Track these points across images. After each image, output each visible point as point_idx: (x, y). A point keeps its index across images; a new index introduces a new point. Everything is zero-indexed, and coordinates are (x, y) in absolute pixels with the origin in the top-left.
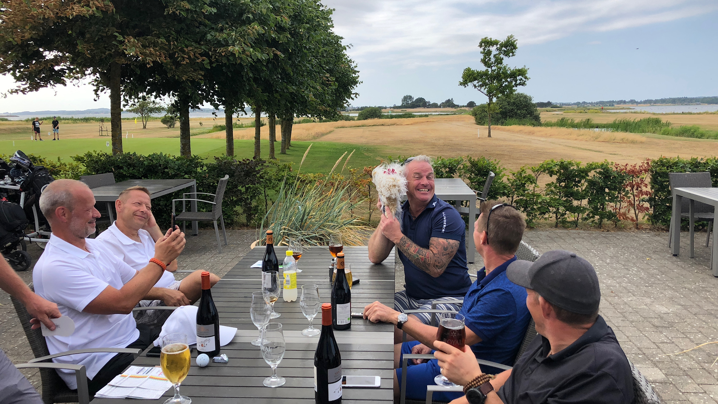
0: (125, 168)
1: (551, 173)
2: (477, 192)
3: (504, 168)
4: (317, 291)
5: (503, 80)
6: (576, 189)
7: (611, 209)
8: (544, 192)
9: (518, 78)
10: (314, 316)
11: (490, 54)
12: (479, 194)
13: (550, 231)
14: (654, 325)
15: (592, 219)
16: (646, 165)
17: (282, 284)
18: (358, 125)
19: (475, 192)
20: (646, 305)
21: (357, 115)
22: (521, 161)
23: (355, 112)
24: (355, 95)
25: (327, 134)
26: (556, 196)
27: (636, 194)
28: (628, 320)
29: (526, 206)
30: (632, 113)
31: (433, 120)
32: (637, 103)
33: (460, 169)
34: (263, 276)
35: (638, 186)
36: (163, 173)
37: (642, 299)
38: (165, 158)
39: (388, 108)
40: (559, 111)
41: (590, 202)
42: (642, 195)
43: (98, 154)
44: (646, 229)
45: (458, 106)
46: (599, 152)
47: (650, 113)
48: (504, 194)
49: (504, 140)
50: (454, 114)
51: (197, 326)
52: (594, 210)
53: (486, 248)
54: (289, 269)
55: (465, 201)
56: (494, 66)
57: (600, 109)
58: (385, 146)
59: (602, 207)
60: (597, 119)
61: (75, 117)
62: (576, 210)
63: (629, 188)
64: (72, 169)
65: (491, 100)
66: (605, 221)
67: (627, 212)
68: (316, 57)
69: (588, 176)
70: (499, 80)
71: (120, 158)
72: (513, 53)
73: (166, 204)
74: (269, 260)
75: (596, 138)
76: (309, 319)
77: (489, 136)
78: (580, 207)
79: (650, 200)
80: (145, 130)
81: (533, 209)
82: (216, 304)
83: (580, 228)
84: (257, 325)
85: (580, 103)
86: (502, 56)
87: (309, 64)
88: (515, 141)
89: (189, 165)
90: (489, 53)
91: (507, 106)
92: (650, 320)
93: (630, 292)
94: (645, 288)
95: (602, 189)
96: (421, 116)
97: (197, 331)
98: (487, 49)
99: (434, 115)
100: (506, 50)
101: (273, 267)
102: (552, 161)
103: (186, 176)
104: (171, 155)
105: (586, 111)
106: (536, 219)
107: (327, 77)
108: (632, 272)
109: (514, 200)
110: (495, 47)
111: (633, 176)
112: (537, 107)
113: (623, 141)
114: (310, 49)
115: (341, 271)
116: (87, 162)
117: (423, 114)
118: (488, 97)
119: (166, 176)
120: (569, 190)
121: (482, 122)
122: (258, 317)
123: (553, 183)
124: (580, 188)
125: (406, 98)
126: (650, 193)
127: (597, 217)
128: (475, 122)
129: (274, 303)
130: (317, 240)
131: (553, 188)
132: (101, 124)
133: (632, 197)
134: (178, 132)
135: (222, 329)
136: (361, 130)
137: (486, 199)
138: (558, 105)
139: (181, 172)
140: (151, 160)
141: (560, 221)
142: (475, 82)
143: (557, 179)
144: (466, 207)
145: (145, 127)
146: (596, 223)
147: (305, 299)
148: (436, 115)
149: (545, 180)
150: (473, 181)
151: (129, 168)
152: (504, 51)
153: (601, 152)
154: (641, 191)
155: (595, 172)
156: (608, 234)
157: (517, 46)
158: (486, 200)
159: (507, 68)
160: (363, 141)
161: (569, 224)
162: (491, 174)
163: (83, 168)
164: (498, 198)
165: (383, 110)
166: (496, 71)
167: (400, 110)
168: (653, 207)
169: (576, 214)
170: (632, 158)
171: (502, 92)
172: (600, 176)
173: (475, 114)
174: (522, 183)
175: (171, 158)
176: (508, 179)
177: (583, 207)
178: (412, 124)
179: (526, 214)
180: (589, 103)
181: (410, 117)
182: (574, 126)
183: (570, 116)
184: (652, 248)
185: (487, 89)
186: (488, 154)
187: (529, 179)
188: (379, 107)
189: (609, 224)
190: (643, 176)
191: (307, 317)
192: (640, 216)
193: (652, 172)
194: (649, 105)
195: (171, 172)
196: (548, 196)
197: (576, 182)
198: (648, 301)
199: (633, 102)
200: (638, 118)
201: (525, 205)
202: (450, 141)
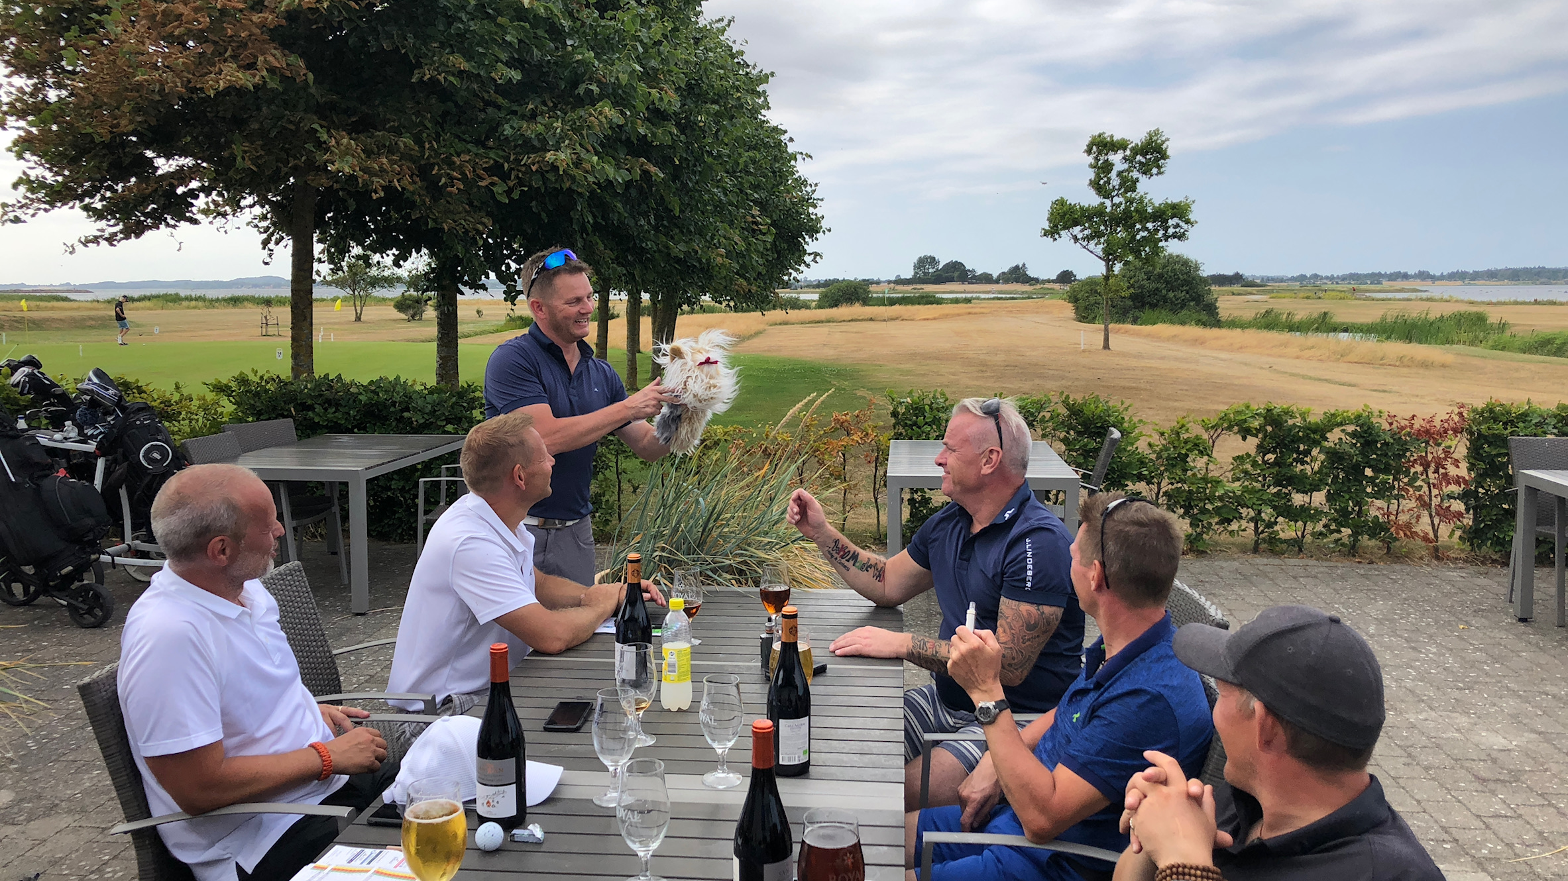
0: (318, 409)
1: (1245, 432)
2: (1081, 471)
3: (1140, 421)
4: (738, 689)
5: (1138, 226)
6: (1299, 467)
7: (1377, 513)
8: (1230, 475)
9: (1171, 222)
10: (730, 744)
11: (1110, 171)
12: (1085, 477)
13: (1241, 560)
14: (1477, 778)
15: (1336, 536)
16: (1456, 418)
17: (660, 671)
18: (817, 319)
19: (1076, 471)
20: (1458, 730)
21: (816, 297)
22: (1176, 404)
23: (812, 290)
24: (812, 256)
25: (751, 337)
26: (1255, 484)
27: (1435, 481)
28: (1418, 764)
29: (1190, 503)
30: (1421, 299)
31: (982, 310)
32: (1433, 278)
33: (1043, 420)
34: (617, 654)
35: (1439, 465)
36: (400, 420)
37: (1449, 717)
38: (404, 389)
39: (884, 282)
40: (1259, 292)
41: (1330, 497)
42: (1449, 483)
43: (262, 378)
44: (1456, 559)
45: (1037, 280)
46: (1350, 385)
47: (1462, 301)
48: (1140, 477)
49: (1139, 356)
50: (1029, 298)
51: (478, 763)
52: (1341, 516)
53: (1103, 599)
54: (676, 637)
55: (1054, 492)
56: (1117, 195)
57: (1349, 291)
58: (876, 365)
59: (1357, 509)
60: (1342, 315)
61: (211, 294)
62: (1300, 515)
63: (1419, 469)
64: (205, 410)
65: (1110, 268)
66: (1365, 540)
67: (1413, 521)
68: (731, 173)
69: (1326, 439)
70: (1129, 227)
71: (309, 386)
72: (1159, 167)
73: (403, 487)
74: (632, 619)
75: (1342, 355)
76: (719, 751)
77: (1106, 346)
78: (1309, 509)
79: (1464, 496)
80: (358, 324)
81: (1204, 511)
82: (520, 713)
83: (1309, 554)
84: (606, 761)
85: (1305, 276)
86: (1135, 174)
87: (718, 187)
88: (1162, 358)
89: (455, 403)
90: (1107, 167)
91: (1145, 282)
92: (1467, 764)
93: (1423, 701)
94: (1456, 693)
95: (1357, 470)
96: (956, 301)
97: (478, 772)
98: (1102, 158)
99: (984, 299)
100: (1143, 160)
101: (639, 633)
102: (1248, 407)
103: (449, 428)
104: (419, 380)
105: (1320, 294)
106: (1211, 533)
107: (753, 217)
108: (1427, 656)
109: (1163, 490)
110: (1120, 154)
111: (1427, 443)
112: (1210, 285)
113: (1402, 362)
114: (720, 156)
115: (790, 648)
116: (238, 394)
117: (959, 296)
118: (1104, 263)
119: (405, 427)
120: (1284, 471)
121: (1090, 317)
122: (611, 744)
123: (1248, 455)
124: (1308, 467)
125: (925, 262)
126: (1465, 482)
127: (1346, 531)
128: (1073, 315)
129: (641, 713)
130: (732, 573)
131: (1248, 466)
132: (265, 310)
133: (1425, 488)
134: (433, 330)
135: (531, 767)
136: (824, 329)
137: (1102, 487)
138: (1258, 281)
139: (438, 418)
140: (373, 392)
141: (1264, 540)
142: (1077, 230)
143: (1259, 447)
144: (1055, 503)
145: (358, 319)
146: (1343, 545)
147: (711, 707)
148: (988, 299)
149: (1231, 447)
150: (1072, 447)
151: (326, 409)
152: (1140, 163)
153: (1354, 386)
154: (1446, 475)
155: (1343, 431)
156: (1370, 569)
157: (1169, 153)
158: (1101, 491)
159: (1146, 201)
160: (830, 353)
161: (1284, 546)
162: (1112, 433)
163: (227, 407)
164: (1127, 485)
165: (872, 288)
166: (1123, 206)
167: (909, 288)
168: (1471, 512)
169: (1300, 524)
170: (1423, 401)
171: (1137, 254)
172: (1354, 441)
173: (1074, 299)
174: (1180, 454)
175: (418, 388)
176: (1150, 445)
177: (1316, 509)
178: (935, 319)
179: (1188, 521)
180: (1327, 278)
181: (932, 303)
182: (1292, 327)
183: (1283, 305)
184: (1472, 603)
185: (1102, 246)
186: (1103, 386)
187: (1196, 445)
188: (864, 280)
189: (1373, 548)
190: (1448, 443)
191: (715, 745)
192: (1444, 530)
193: (1471, 433)
194: (1460, 282)
195: (417, 419)
196: (1237, 484)
197: (1299, 453)
198: (1463, 721)
199: (1423, 276)
200: (1435, 312)
201: (1187, 502)
202: (1021, 358)
